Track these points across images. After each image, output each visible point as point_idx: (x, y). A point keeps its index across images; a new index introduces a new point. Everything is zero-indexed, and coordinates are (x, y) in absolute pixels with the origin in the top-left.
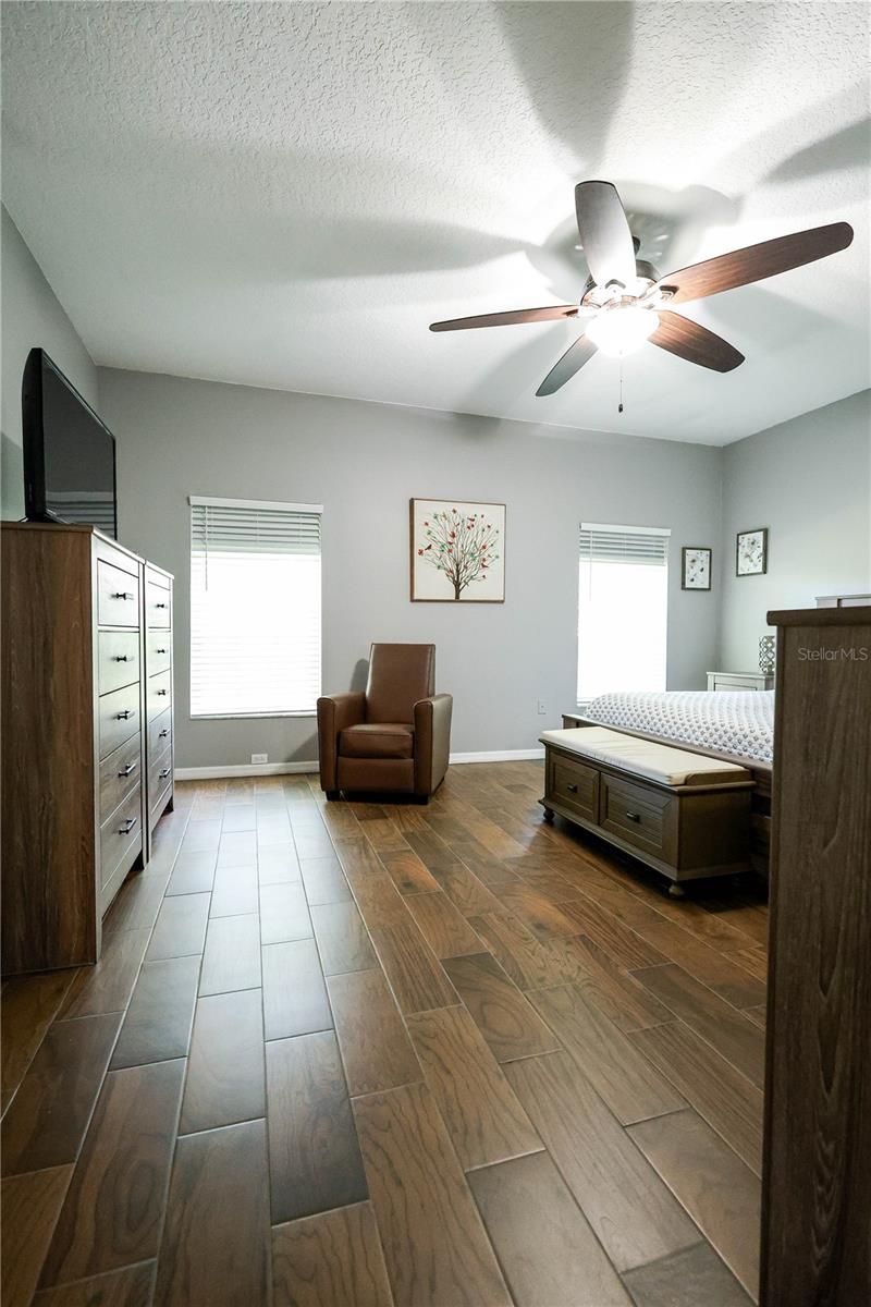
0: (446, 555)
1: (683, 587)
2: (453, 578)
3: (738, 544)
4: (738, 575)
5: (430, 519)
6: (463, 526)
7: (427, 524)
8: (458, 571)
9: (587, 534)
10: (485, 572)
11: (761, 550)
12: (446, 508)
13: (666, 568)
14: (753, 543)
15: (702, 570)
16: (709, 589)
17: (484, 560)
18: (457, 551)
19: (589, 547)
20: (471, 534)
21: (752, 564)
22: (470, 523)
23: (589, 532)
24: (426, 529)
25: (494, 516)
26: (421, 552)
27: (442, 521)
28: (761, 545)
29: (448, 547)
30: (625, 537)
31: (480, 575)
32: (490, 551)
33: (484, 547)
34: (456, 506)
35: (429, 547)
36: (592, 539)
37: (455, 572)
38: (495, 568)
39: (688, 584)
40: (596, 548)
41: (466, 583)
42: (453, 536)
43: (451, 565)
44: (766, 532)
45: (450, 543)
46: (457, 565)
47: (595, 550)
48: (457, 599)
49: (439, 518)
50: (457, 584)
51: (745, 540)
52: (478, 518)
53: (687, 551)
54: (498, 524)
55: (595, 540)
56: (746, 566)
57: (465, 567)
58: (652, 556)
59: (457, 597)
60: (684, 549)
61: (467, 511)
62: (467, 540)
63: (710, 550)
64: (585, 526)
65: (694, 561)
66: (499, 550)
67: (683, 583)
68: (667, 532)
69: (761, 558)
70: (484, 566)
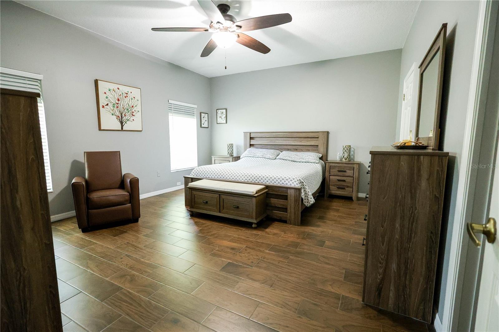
0: (115, 109)
1: (201, 127)
2: (120, 120)
3: (217, 113)
4: (217, 123)
5: (107, 91)
6: (122, 96)
7: (105, 93)
8: (122, 116)
9: (171, 105)
10: (134, 118)
11: (225, 116)
12: (115, 86)
13: (196, 119)
14: (222, 113)
15: (206, 121)
16: (208, 127)
17: (133, 112)
18: (121, 107)
19: (171, 110)
20: (127, 100)
21: (221, 120)
22: (126, 95)
23: (171, 104)
24: (105, 95)
25: (135, 93)
26: (103, 107)
27: (113, 93)
28: (225, 114)
29: (116, 105)
30: (183, 107)
31: (131, 119)
32: (135, 109)
33: (133, 107)
34: (120, 86)
35: (107, 105)
36: (173, 107)
37: (120, 117)
38: (138, 116)
39: (203, 126)
40: (174, 110)
41: (126, 123)
42: (119, 100)
43: (118, 114)
44: (226, 109)
45: (117, 104)
46: (121, 114)
47: (174, 111)
48: (122, 129)
49: (111, 91)
50: (122, 123)
51: (219, 112)
52: (129, 93)
53: (202, 114)
54: (138, 97)
55: (174, 107)
56: (219, 120)
57: (125, 115)
58: (192, 115)
59: (122, 128)
60: (201, 113)
61: (124, 89)
62: (125, 103)
63: (208, 114)
64: (170, 101)
65: (204, 117)
66: (138, 108)
67: (201, 125)
68: (196, 106)
69: (225, 118)
70: (133, 115)
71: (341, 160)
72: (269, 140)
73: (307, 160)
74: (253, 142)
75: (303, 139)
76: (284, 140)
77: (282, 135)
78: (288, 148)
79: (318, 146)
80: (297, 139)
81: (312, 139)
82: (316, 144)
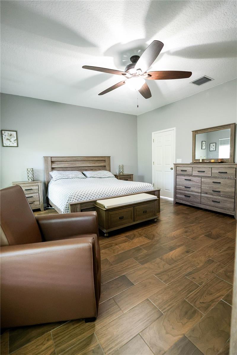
3: (2, 134)
4: (4, 146)
14: (10, 135)
21: (11, 143)
28: (15, 136)
44: (16, 132)
51: (6, 133)
56: (8, 143)
69: (16, 141)
71: (119, 174)
72: (69, 163)
73: (109, 176)
74: (54, 166)
75: (96, 162)
76: (82, 163)
77: (80, 159)
78: (86, 169)
79: (105, 166)
80: (91, 162)
81: (101, 162)
82: (105, 165)
